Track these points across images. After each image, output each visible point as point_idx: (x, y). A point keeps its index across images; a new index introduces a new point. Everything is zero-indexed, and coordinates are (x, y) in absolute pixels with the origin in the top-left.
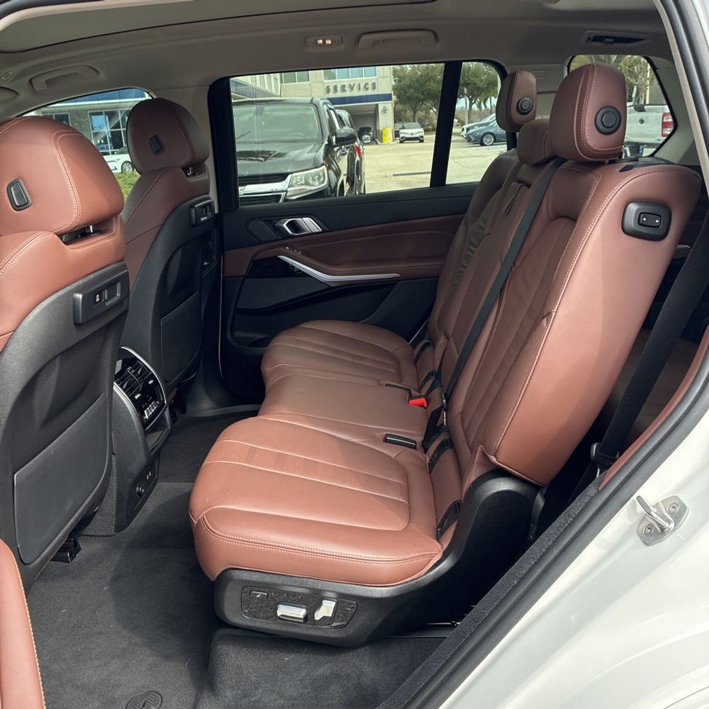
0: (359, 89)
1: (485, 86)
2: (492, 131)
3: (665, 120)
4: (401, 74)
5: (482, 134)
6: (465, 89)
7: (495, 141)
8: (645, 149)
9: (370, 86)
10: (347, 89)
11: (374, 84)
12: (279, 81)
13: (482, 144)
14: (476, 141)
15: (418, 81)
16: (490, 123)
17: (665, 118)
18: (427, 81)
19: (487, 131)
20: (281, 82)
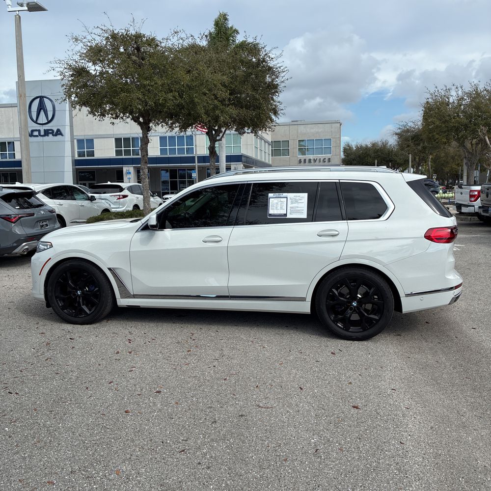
0: (320, 161)
1: (403, 162)
3: (471, 194)
4: (349, 152)
6: (390, 164)
9: (326, 160)
10: (312, 161)
11: (329, 159)
12: (271, 155)
15: (359, 157)
18: (365, 157)
20: (272, 156)
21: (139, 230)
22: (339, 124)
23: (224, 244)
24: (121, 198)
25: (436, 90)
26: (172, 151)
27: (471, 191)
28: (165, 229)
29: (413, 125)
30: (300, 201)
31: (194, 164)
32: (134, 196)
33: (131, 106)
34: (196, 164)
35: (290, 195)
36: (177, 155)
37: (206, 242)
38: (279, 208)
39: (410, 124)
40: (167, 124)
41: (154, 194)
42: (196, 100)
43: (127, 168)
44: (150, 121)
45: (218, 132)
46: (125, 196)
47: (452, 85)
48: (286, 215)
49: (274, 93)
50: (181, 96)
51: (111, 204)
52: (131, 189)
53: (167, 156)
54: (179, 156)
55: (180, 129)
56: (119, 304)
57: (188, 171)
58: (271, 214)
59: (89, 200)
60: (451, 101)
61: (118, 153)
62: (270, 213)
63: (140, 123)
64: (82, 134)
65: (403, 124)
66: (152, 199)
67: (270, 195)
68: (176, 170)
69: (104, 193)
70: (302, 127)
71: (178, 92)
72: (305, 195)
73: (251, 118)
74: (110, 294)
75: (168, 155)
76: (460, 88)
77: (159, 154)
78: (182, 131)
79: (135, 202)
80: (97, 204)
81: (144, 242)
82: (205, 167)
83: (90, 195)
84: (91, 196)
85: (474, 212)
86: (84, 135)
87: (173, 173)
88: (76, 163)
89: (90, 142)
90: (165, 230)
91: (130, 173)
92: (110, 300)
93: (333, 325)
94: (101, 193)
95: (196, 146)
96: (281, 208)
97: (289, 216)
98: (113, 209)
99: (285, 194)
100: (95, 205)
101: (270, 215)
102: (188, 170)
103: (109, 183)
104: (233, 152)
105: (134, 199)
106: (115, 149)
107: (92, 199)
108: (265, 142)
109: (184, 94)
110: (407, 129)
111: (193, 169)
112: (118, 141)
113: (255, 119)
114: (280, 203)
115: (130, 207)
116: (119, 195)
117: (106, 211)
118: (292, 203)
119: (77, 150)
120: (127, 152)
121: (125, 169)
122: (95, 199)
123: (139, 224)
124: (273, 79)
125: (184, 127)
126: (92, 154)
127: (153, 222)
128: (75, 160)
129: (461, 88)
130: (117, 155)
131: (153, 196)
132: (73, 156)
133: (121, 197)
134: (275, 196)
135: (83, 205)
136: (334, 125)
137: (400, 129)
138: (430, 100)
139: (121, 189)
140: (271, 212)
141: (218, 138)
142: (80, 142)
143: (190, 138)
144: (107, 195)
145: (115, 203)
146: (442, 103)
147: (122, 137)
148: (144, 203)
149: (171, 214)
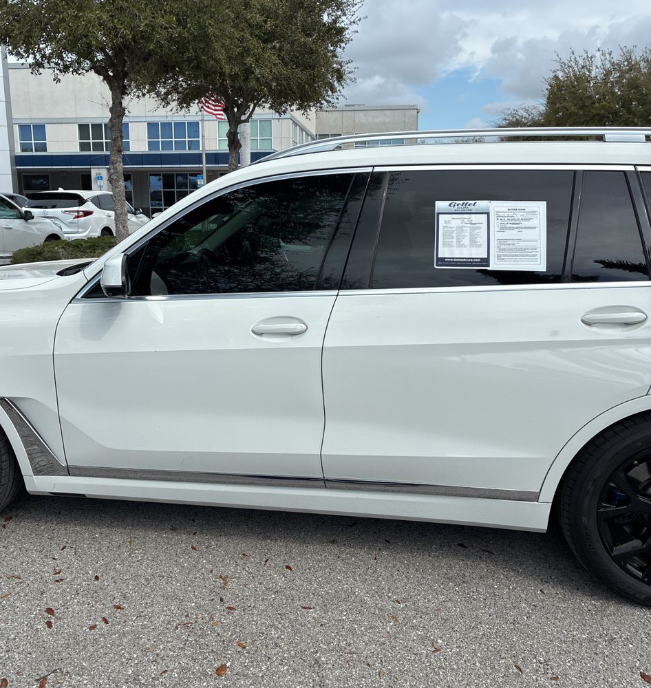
21: (79, 296)
22: (416, 111)
23: (311, 340)
24: (81, 216)
25: (573, 57)
26: (167, 145)
28: (150, 294)
29: (525, 114)
30: (525, 224)
31: (201, 166)
32: (104, 213)
33: (86, 36)
34: (204, 166)
35: (497, 207)
36: (174, 152)
37: (260, 334)
38: (466, 241)
39: (522, 113)
40: (158, 94)
41: (136, 209)
42: (211, 30)
43: (97, 171)
44: (126, 75)
45: (243, 108)
46: (87, 213)
47: (597, 49)
48: (486, 261)
49: (338, 42)
50: (181, 23)
51: (63, 226)
52: (98, 201)
53: (159, 153)
54: (177, 152)
55: (180, 104)
56: (30, 488)
57: (191, 178)
58: (443, 259)
59: (21, 218)
60: (593, 74)
61: (84, 147)
62: (440, 256)
63: (107, 78)
64: (27, 116)
65: (511, 113)
66: (132, 218)
67: (441, 205)
68: (173, 174)
69: (54, 207)
70: (361, 114)
71: (177, 15)
72: (540, 207)
73: (300, 84)
74: (5, 465)
75: (161, 152)
76: (607, 56)
77: (147, 150)
78: (183, 107)
79: (105, 223)
80: (38, 226)
81: (91, 330)
82: (218, 171)
83: (24, 209)
84: (26, 211)
86: (31, 119)
87: (168, 179)
88: (17, 160)
89: (40, 129)
90: (149, 298)
91: (101, 177)
92: (7, 479)
93: (616, 569)
94: (46, 208)
95: (203, 136)
96: (473, 242)
97: (494, 266)
98: (66, 235)
99: (482, 204)
100: (34, 227)
101: (442, 261)
102: (191, 175)
103: (61, 190)
104: (260, 149)
105: (102, 218)
106: (79, 141)
107: (27, 217)
108: (308, 134)
109: (189, 20)
110: (517, 120)
111: (199, 173)
112: (83, 128)
113: (306, 86)
114: (468, 228)
115: (96, 232)
116: (78, 212)
117: (54, 237)
118: (503, 229)
119: (19, 142)
120: (98, 147)
121: (94, 172)
122: (33, 218)
123: (78, 279)
124: (337, 18)
125: (185, 101)
126: (43, 147)
127: (115, 278)
128: (16, 156)
129: (610, 54)
130: (82, 149)
131: (135, 214)
132: (12, 149)
133: (81, 214)
134: (452, 209)
135: (11, 226)
136: (408, 112)
137: (505, 119)
138: (560, 74)
139: (82, 201)
140: (444, 252)
141: (243, 118)
142: (24, 129)
143: (194, 126)
144: (57, 211)
145: (70, 225)
146: (578, 78)
147: (90, 122)
148: (116, 225)
149: (165, 253)
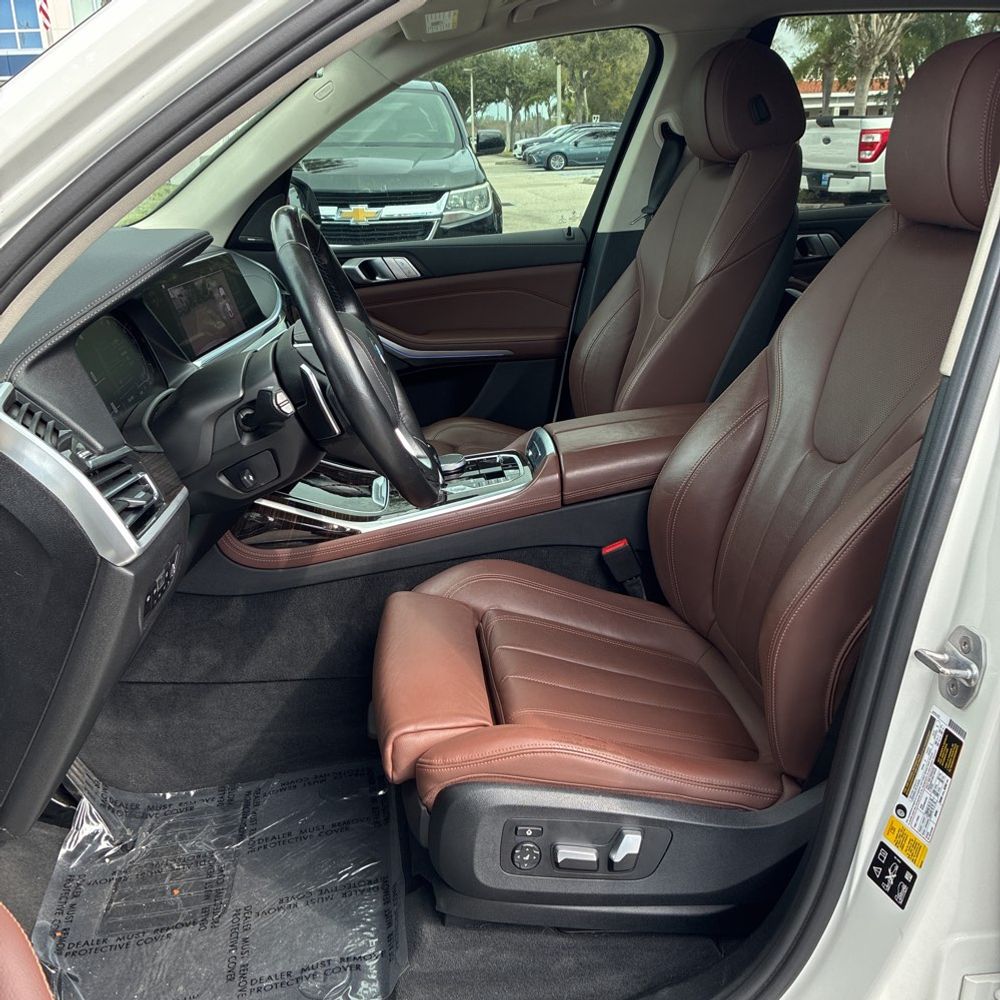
2: (562, 150)
3: (863, 140)
5: (548, 153)
7: (566, 165)
8: (832, 179)
13: (548, 168)
14: (541, 163)
16: (555, 138)
17: (864, 136)
19: (555, 150)
27: (863, 132)
85: (866, 190)
